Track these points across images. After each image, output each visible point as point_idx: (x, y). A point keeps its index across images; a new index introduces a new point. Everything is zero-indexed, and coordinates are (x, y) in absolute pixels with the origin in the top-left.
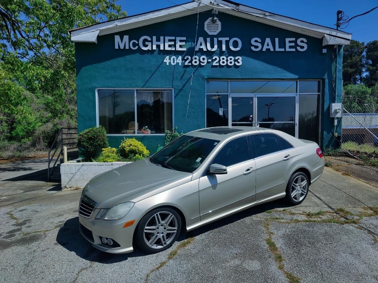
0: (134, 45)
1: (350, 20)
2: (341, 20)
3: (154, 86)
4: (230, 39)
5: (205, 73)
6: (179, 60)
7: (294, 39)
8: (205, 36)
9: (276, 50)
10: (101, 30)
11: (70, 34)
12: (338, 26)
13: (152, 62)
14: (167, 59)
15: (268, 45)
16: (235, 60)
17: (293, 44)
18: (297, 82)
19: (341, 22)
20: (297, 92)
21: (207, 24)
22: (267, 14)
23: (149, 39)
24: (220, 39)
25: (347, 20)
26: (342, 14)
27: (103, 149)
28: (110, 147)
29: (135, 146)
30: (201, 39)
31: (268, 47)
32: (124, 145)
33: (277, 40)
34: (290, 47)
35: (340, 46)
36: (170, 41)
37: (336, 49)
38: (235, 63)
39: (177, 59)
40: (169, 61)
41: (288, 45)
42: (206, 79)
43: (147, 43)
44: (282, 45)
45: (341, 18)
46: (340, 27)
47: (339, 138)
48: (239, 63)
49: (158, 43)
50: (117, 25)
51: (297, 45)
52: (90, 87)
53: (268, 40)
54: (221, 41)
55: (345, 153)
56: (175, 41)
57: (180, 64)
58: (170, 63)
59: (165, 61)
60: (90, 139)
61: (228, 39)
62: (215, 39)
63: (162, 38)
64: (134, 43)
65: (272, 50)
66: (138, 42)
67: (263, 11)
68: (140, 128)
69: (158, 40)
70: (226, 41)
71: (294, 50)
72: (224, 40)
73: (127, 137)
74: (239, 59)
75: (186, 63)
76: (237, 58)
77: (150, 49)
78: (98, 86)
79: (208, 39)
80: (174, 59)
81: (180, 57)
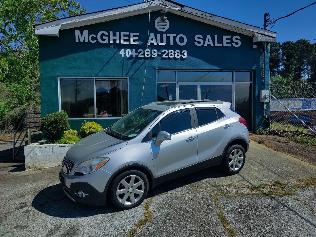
0: (93, 38)
1: (275, 21)
2: (268, 21)
3: (112, 75)
4: (177, 35)
5: (156, 64)
6: (133, 53)
7: (230, 37)
8: (156, 32)
9: (216, 46)
10: (62, 25)
11: (34, 27)
12: (266, 26)
13: (109, 54)
14: (122, 52)
15: (209, 41)
16: (181, 54)
17: (229, 41)
18: (233, 72)
19: (268, 23)
20: (233, 81)
21: (157, 22)
22: (208, 15)
23: (107, 34)
24: (168, 35)
25: (273, 21)
26: (268, 16)
27: (65, 132)
28: (71, 130)
29: (95, 129)
30: (152, 35)
31: (209, 43)
32: (84, 127)
33: (216, 37)
34: (227, 43)
35: (267, 43)
36: (125, 36)
37: (264, 45)
38: (181, 56)
39: (131, 52)
40: (125, 53)
41: (225, 41)
42: (157, 69)
43: (104, 37)
44: (221, 41)
45: (268, 19)
46: (268, 26)
47: (268, 119)
48: (184, 55)
49: (115, 38)
50: (77, 21)
51: (232, 41)
52: (53, 76)
53: (209, 37)
54: (169, 37)
55: (273, 132)
56: (129, 36)
57: (134, 56)
58: (125, 55)
59: (120, 53)
60: (53, 123)
61: (175, 35)
62: (164, 35)
63: (118, 33)
64: (93, 37)
65: (212, 45)
66: (97, 36)
67: (204, 12)
68: (99, 112)
69: (114, 35)
70: (174, 37)
71: (230, 45)
72: (172, 36)
73: (87, 121)
74: (184, 52)
75: (140, 56)
77: (108, 43)
78: (60, 75)
79: (158, 35)
80: (128, 51)
81: (134, 50)
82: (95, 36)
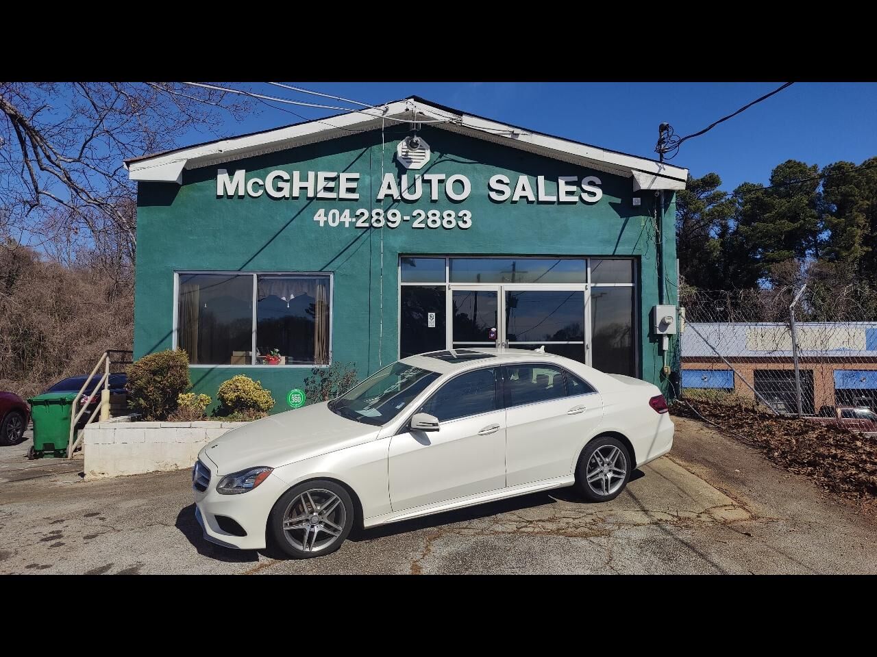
0: (256, 187)
3: (294, 268)
4: (448, 177)
5: (397, 242)
6: (345, 217)
7: (575, 178)
9: (541, 199)
14: (320, 216)
15: (524, 189)
16: (458, 218)
17: (574, 188)
18: (587, 261)
20: (586, 282)
21: (402, 149)
22: (517, 131)
23: (287, 176)
26: (667, 131)
30: (389, 177)
31: (523, 193)
33: (541, 179)
34: (568, 193)
35: (669, 193)
36: (326, 179)
37: (659, 198)
38: (457, 224)
39: (340, 215)
40: (325, 219)
41: (563, 188)
42: (400, 254)
43: (281, 184)
45: (668, 137)
47: (674, 376)
48: (465, 222)
49: (304, 184)
50: (221, 151)
51: (581, 190)
52: (163, 270)
53: (524, 180)
54: (430, 181)
56: (337, 180)
57: (347, 225)
58: (326, 222)
59: (316, 218)
61: (443, 176)
62: (418, 177)
63: (311, 175)
64: (255, 184)
65: (532, 198)
66: (264, 181)
67: (509, 126)
68: (262, 353)
69: (304, 178)
70: (439, 181)
72: (434, 178)
74: (465, 215)
75: (359, 224)
76: (461, 214)
77: (288, 195)
78: (180, 267)
79: (405, 178)
80: (334, 214)
81: (347, 212)
82: (261, 182)
